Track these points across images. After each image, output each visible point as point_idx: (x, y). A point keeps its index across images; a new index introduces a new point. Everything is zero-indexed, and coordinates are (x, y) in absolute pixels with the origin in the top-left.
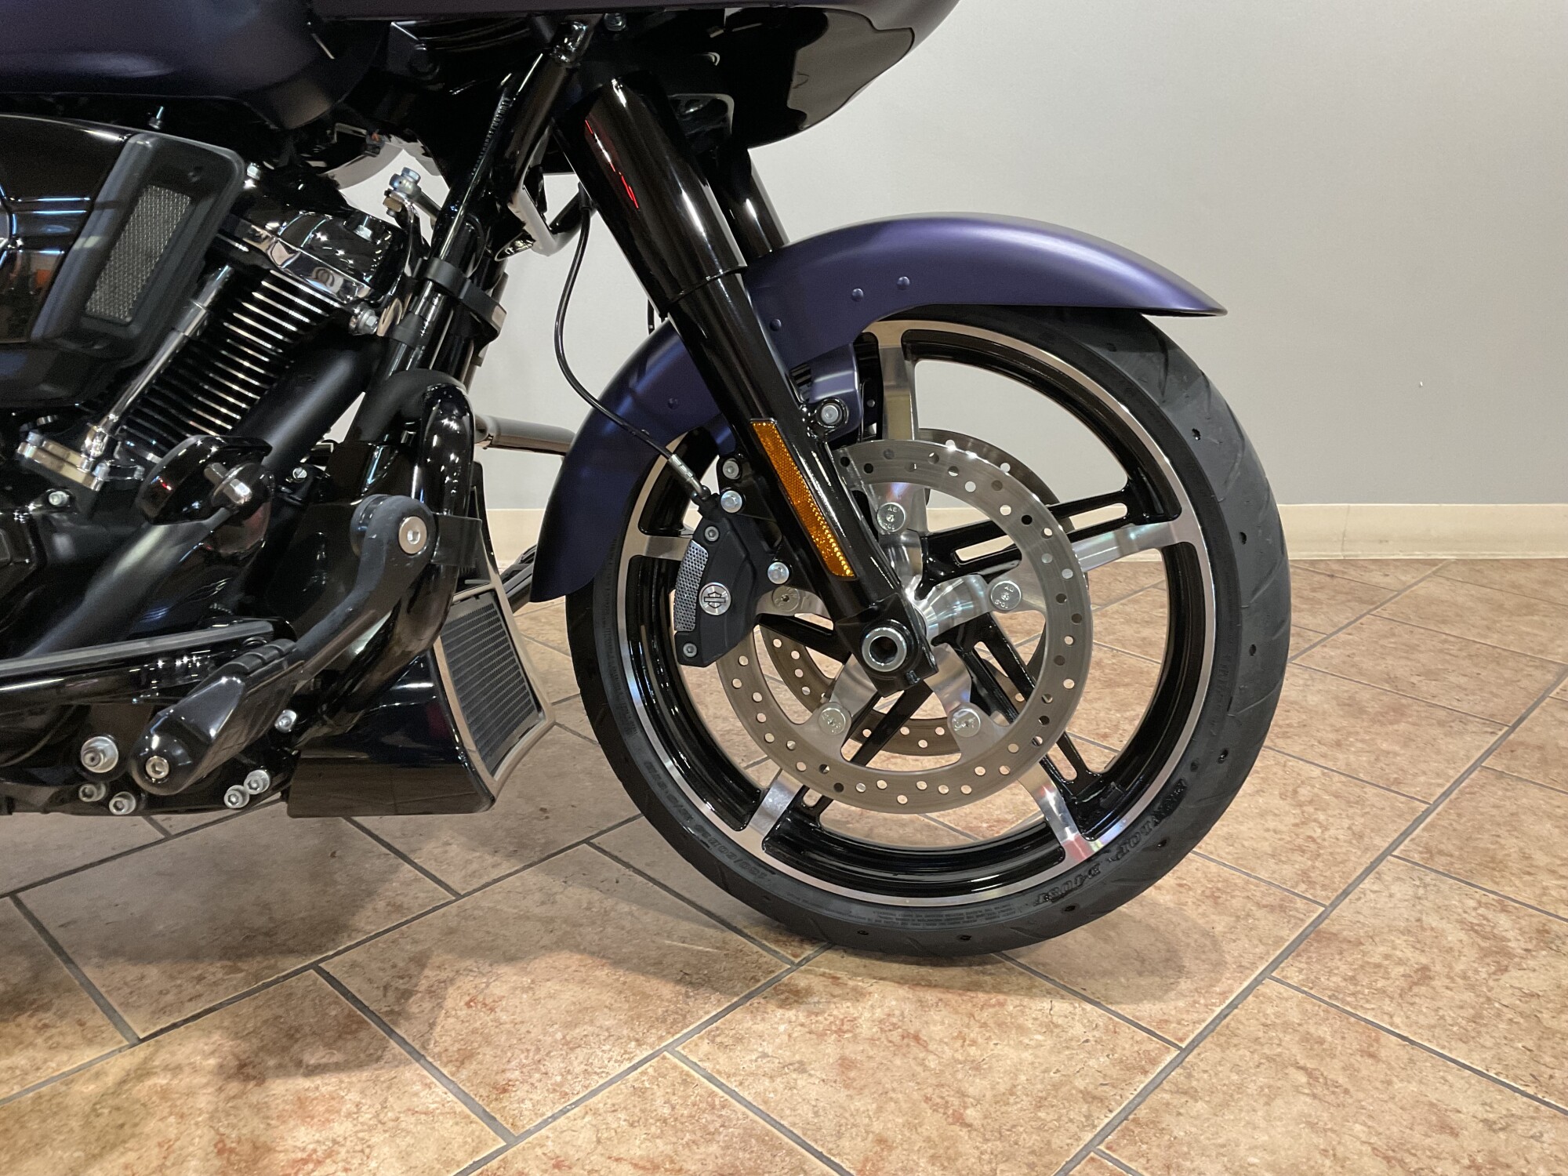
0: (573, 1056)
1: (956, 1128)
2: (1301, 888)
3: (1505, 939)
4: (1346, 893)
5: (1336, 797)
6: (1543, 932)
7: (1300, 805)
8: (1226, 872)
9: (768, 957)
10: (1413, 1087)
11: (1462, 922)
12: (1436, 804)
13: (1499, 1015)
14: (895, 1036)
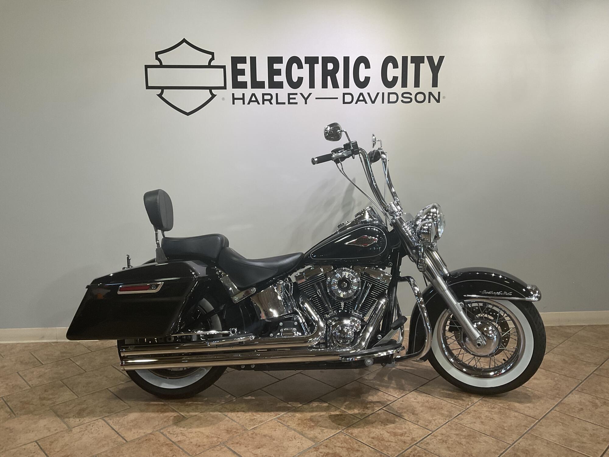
0: (436, 421)
1: (504, 430)
2: (557, 396)
3: (597, 404)
4: (566, 397)
5: (563, 379)
6: (605, 403)
7: (555, 381)
8: (542, 393)
9: (461, 408)
10: (580, 425)
11: (589, 401)
12: (584, 381)
13: (596, 415)
14: (489, 418)
